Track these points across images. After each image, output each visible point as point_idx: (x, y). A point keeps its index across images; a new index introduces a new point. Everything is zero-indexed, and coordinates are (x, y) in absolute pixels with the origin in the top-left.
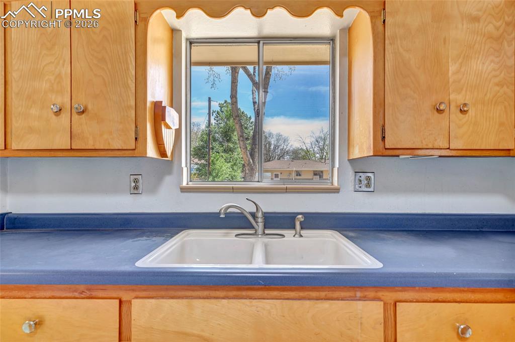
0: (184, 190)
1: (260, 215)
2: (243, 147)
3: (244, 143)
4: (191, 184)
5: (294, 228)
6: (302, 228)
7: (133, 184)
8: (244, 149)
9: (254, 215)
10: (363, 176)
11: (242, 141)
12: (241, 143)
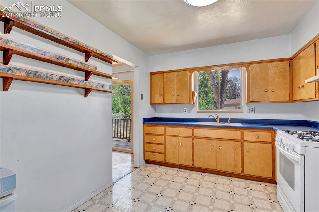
0: (198, 112)
1: (218, 118)
2: (215, 91)
3: (215, 89)
4: (199, 111)
5: (228, 122)
6: (230, 122)
7: (186, 110)
8: (215, 92)
9: (217, 119)
10: (251, 108)
11: (214, 87)
12: (214, 89)
